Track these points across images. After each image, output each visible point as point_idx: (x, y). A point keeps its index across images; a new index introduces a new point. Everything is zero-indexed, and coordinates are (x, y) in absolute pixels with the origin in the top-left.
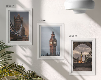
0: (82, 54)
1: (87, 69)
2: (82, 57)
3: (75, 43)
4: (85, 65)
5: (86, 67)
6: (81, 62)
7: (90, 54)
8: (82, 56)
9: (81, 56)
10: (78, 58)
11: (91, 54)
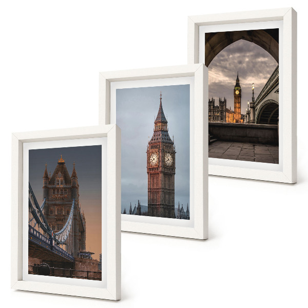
0: (238, 85)
1: (259, 149)
2: (238, 98)
3: (213, 39)
4: (253, 133)
5: (254, 141)
6: (237, 121)
7: (273, 84)
8: (240, 91)
9: (237, 92)
10: (223, 103)
11: (277, 83)
